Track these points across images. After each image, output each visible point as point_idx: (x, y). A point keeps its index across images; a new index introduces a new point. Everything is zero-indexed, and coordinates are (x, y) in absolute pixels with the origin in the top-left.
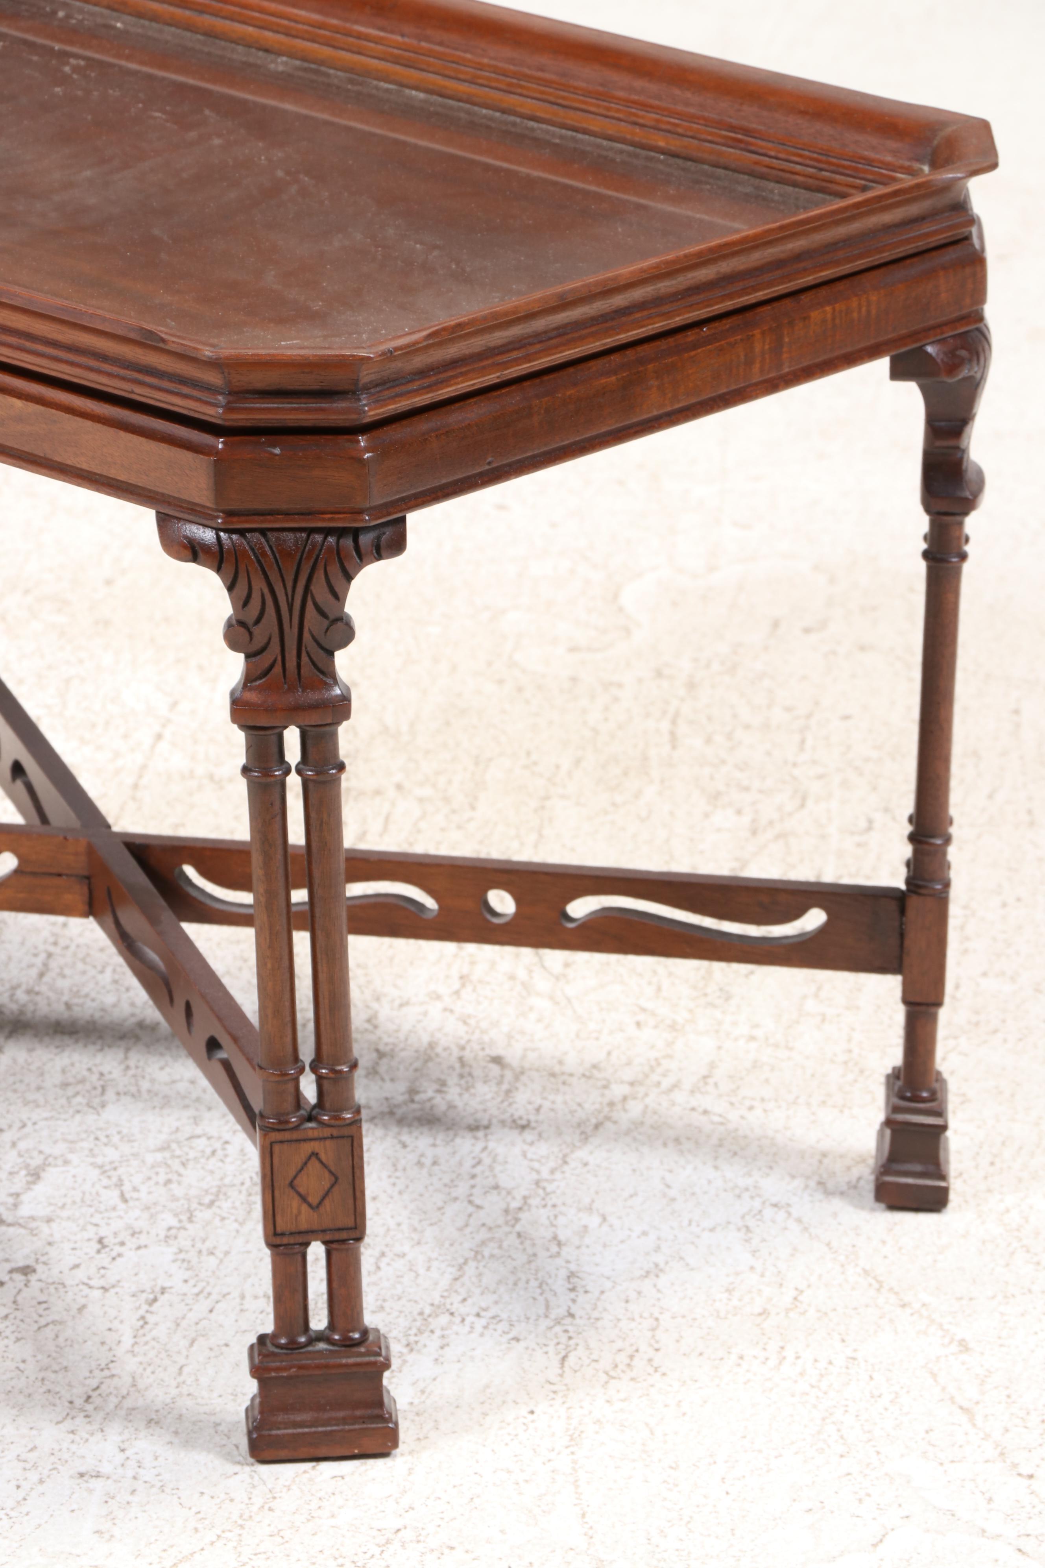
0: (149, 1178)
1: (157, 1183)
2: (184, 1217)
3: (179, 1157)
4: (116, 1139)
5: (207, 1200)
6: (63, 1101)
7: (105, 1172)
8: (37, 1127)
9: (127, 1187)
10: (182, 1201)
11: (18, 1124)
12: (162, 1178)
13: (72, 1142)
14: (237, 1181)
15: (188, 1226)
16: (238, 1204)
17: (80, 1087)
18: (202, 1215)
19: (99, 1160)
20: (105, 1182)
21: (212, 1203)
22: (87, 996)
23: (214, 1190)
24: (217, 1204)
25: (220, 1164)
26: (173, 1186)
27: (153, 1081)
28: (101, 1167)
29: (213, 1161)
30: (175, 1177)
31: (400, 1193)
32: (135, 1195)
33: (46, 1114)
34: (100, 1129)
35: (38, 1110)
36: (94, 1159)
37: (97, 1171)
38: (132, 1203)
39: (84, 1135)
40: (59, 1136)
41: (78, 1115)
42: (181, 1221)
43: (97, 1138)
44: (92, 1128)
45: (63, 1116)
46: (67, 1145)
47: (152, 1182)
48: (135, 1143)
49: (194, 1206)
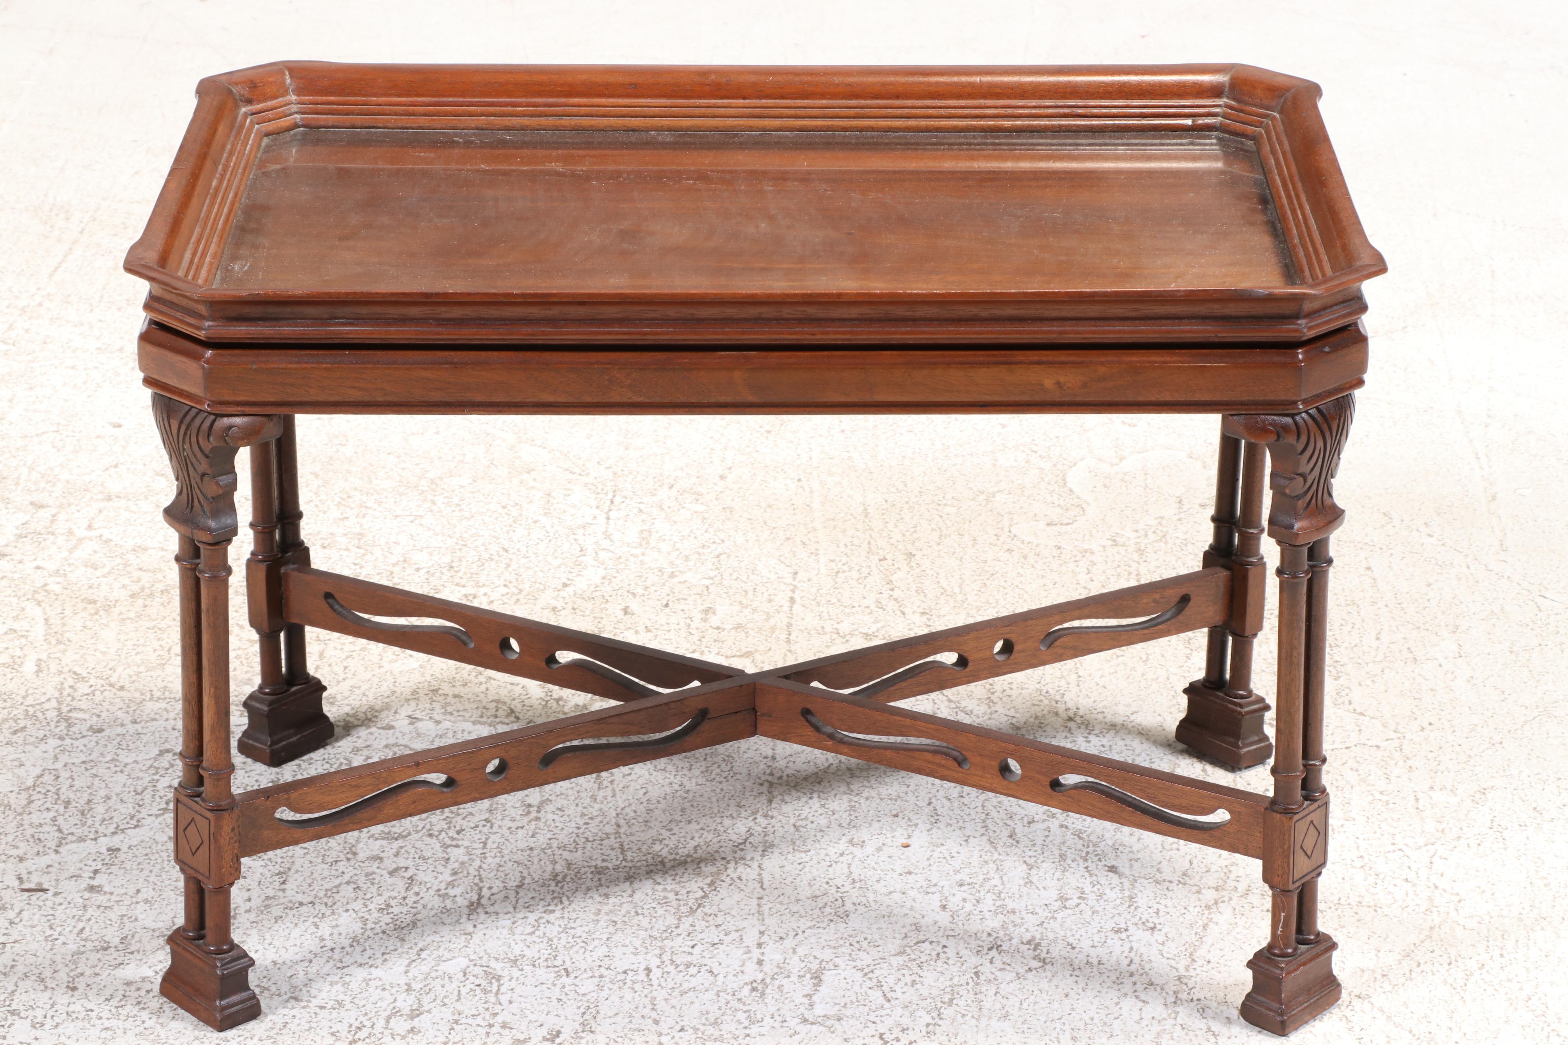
0: (899, 980)
1: (906, 984)
2: (935, 1015)
3: (915, 960)
4: (865, 944)
5: (946, 998)
6: (817, 911)
7: (866, 974)
8: (806, 934)
9: (886, 988)
10: (929, 1000)
11: (792, 934)
12: (908, 979)
13: (835, 948)
14: (963, 982)
15: (940, 1022)
16: (969, 1002)
17: (825, 899)
18: (948, 1012)
19: (859, 964)
20: (869, 983)
21: (951, 1000)
22: (806, 818)
23: (949, 990)
24: (955, 1002)
25: (945, 966)
26: (919, 986)
27: (875, 892)
28: (862, 970)
29: (939, 963)
30: (918, 979)
31: (1084, 990)
32: (894, 995)
33: (809, 924)
34: (851, 936)
35: (803, 920)
36: (855, 964)
37: (860, 974)
38: (893, 1002)
39: (841, 942)
40: (824, 943)
41: (832, 924)
42: (933, 1019)
43: (851, 945)
44: (845, 936)
45: (821, 925)
46: (831, 951)
47: (902, 984)
48: (880, 949)
49: (939, 1005)
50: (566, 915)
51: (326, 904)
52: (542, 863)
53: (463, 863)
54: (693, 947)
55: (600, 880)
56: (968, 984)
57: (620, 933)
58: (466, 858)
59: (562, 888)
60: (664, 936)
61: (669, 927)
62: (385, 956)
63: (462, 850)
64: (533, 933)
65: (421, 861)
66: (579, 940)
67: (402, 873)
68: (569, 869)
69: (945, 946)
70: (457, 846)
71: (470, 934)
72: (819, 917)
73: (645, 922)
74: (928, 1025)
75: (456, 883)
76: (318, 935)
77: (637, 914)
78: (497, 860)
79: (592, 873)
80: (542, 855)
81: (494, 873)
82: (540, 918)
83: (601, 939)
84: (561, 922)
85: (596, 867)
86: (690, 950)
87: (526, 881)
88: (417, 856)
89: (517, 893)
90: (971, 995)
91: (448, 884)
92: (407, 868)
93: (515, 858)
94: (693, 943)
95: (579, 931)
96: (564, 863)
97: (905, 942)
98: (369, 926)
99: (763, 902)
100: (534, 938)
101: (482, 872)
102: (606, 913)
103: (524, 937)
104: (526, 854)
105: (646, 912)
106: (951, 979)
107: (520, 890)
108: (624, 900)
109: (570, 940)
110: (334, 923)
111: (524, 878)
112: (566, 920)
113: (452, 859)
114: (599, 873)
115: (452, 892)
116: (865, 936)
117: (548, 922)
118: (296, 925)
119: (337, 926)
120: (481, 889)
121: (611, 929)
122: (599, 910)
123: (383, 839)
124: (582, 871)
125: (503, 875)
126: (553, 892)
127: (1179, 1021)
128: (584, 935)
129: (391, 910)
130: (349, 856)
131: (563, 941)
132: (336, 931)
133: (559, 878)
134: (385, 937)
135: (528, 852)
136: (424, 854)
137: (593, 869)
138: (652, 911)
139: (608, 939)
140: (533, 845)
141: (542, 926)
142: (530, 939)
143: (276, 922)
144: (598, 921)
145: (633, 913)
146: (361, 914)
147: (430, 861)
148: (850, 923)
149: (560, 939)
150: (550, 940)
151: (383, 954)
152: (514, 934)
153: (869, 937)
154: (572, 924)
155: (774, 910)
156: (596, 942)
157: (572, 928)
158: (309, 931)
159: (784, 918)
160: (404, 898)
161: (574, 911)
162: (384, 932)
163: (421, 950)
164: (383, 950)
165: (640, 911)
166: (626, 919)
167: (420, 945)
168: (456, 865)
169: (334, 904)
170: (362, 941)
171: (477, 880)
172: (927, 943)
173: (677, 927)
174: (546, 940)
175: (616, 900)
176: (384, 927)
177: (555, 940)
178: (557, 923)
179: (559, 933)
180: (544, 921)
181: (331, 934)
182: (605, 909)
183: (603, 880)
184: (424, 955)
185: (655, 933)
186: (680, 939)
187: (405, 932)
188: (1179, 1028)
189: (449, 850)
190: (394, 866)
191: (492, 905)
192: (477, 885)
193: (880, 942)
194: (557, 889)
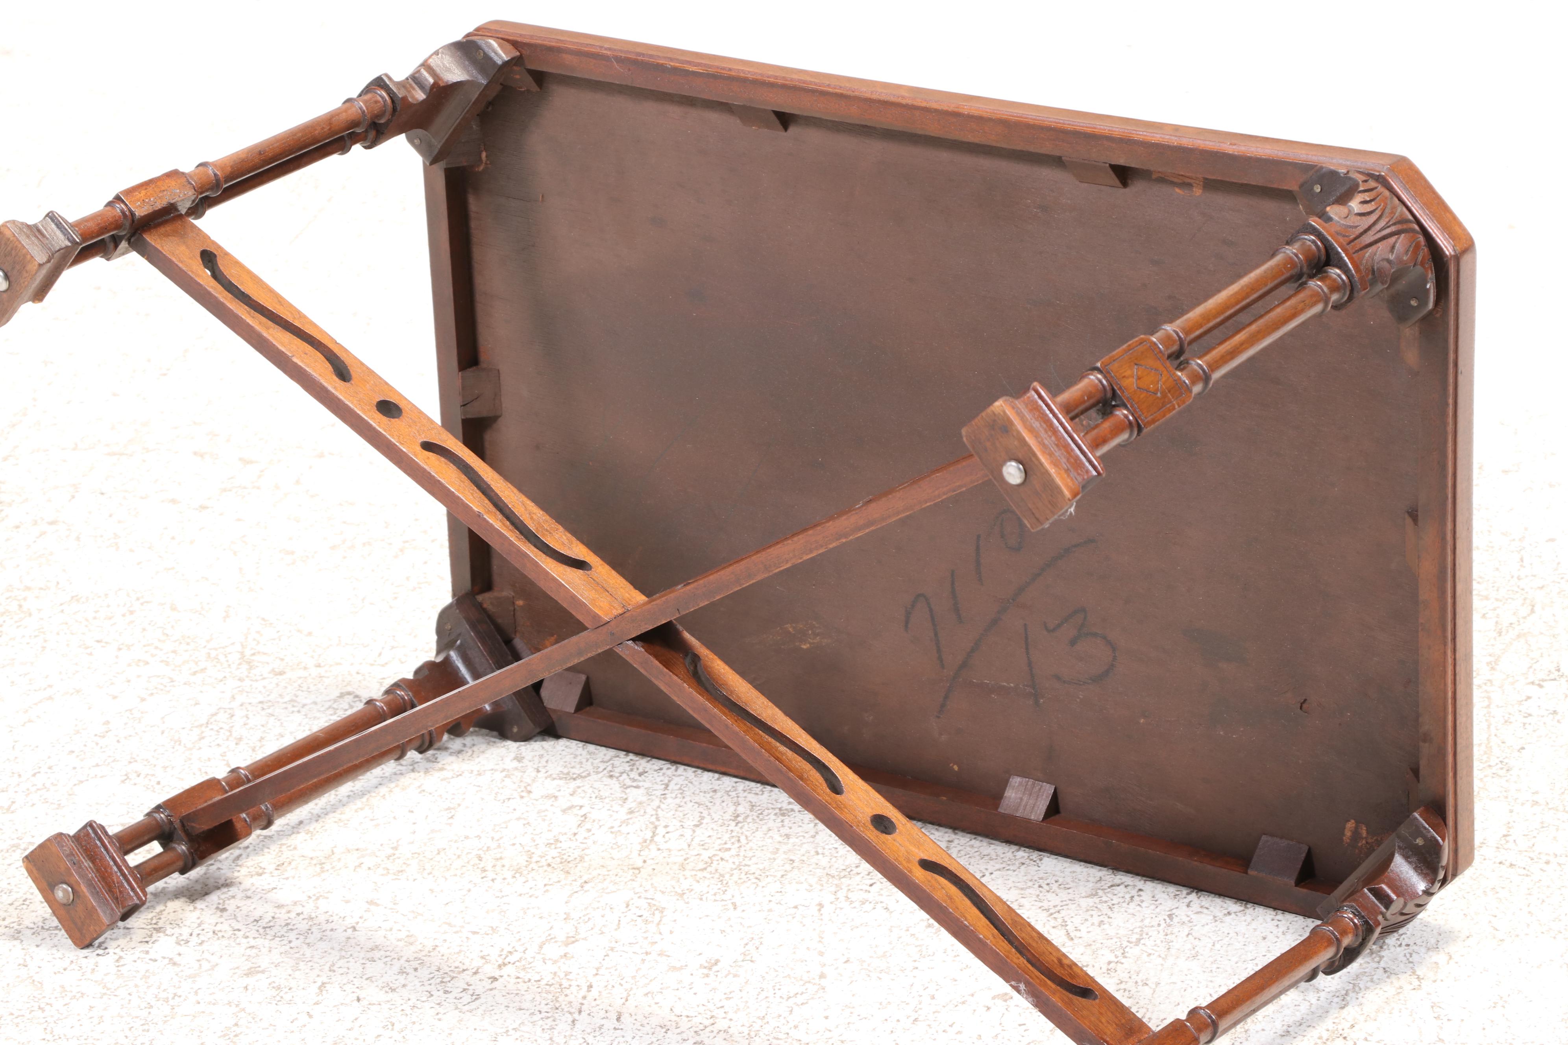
0: (1087, 920)
1: (1093, 924)
2: (1119, 953)
3: (1106, 902)
4: (1055, 886)
5: (1134, 938)
7: (1051, 914)
8: (993, 876)
9: (1070, 928)
10: (1115, 940)
12: (1096, 919)
13: (1022, 889)
14: (1155, 923)
15: (1123, 960)
16: (1158, 942)
18: (1133, 951)
19: (1045, 904)
20: (1053, 923)
21: (1139, 940)
23: (1138, 930)
24: (1142, 942)
25: (1138, 908)
26: (1106, 926)
28: (1047, 910)
29: (1132, 905)
30: (1106, 919)
31: (1284, 933)
32: (1078, 934)
33: (998, 866)
34: (1041, 878)
35: (992, 863)
36: (1040, 904)
37: (1045, 914)
38: (1076, 941)
39: (1030, 884)
40: (1012, 885)
41: (1023, 867)
42: (1116, 957)
43: (1040, 886)
44: (1036, 878)
45: (1012, 868)
46: (1018, 892)
47: (1088, 924)
48: (1070, 891)
49: (1125, 944)
50: (742, 854)
51: (493, 838)
52: (724, 804)
53: (640, 803)
54: (871, 885)
55: (782, 821)
56: (1159, 925)
57: (796, 871)
58: (644, 799)
59: (741, 828)
60: (842, 874)
61: (848, 866)
62: (547, 887)
63: (642, 791)
64: (705, 869)
65: (598, 800)
66: (751, 877)
67: (575, 811)
68: (751, 810)
69: (1140, 890)
70: (637, 787)
71: (638, 869)
72: (1010, 860)
73: (824, 862)
74: (1109, 963)
75: (631, 821)
76: (481, 866)
77: (817, 853)
78: (678, 801)
79: (776, 814)
80: (726, 797)
81: (673, 812)
82: (714, 855)
83: (775, 876)
84: (736, 860)
85: (780, 809)
86: (868, 888)
87: (705, 821)
88: (594, 796)
89: (694, 831)
90: (1161, 936)
91: (623, 822)
92: (581, 807)
93: (697, 799)
94: (872, 882)
95: (753, 869)
96: (747, 805)
97: (1099, 885)
98: (534, 859)
99: (953, 845)
100: (705, 874)
101: (660, 812)
102: (785, 852)
103: (694, 873)
104: (708, 796)
105: (827, 852)
106: (1142, 921)
107: (697, 829)
108: (805, 841)
109: (743, 876)
110: (498, 856)
111: (703, 818)
112: (741, 859)
113: (630, 799)
114: (783, 815)
115: (624, 829)
116: (1055, 878)
117: (722, 859)
118: (459, 857)
119: (501, 858)
120: (656, 827)
121: (788, 867)
122: (778, 849)
123: (561, 779)
124: (765, 813)
125: (681, 814)
126: (732, 831)
127: (1382, 964)
128: (758, 872)
129: (559, 845)
130: (524, 794)
131: (735, 877)
132: (499, 863)
133: (740, 819)
134: (549, 869)
135: (712, 794)
136: (601, 793)
137: (777, 811)
138: (834, 851)
139: (782, 876)
140: (717, 788)
141: (715, 863)
142: (700, 874)
143: (439, 853)
144: (775, 859)
145: (813, 853)
146: (526, 848)
147: (607, 800)
148: (1043, 867)
149: (732, 875)
150: (722, 875)
151: (545, 885)
152: (684, 869)
153: (1061, 880)
154: (747, 862)
155: (963, 853)
156: (770, 879)
157: (746, 865)
158: (472, 863)
159: (972, 860)
160: (575, 834)
161: (751, 849)
162: (549, 865)
163: (586, 882)
164: (546, 881)
165: (820, 851)
166: (804, 858)
167: (585, 878)
168: (633, 805)
169: (501, 838)
170: (525, 872)
171: (653, 819)
172: (1122, 887)
173: (857, 867)
174: (717, 875)
175: (797, 840)
176: (550, 860)
177: (727, 877)
178: (731, 860)
179: (732, 870)
180: (718, 858)
181: (494, 866)
182: (784, 848)
183: (786, 823)
184: (587, 887)
185: (833, 872)
186: (858, 878)
187: (570, 865)
188: (1381, 971)
189: (628, 791)
190: (569, 804)
191: (666, 842)
192: (652, 823)
193: (1072, 885)
194: (737, 829)
